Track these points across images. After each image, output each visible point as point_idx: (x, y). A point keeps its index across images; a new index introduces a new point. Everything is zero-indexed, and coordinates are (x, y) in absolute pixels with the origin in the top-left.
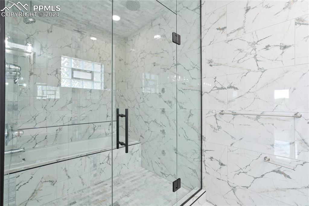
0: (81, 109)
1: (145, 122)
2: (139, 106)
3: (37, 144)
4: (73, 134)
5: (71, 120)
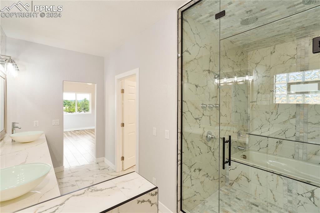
0: (309, 126)
3: (260, 148)
4: (295, 151)
5: (294, 136)
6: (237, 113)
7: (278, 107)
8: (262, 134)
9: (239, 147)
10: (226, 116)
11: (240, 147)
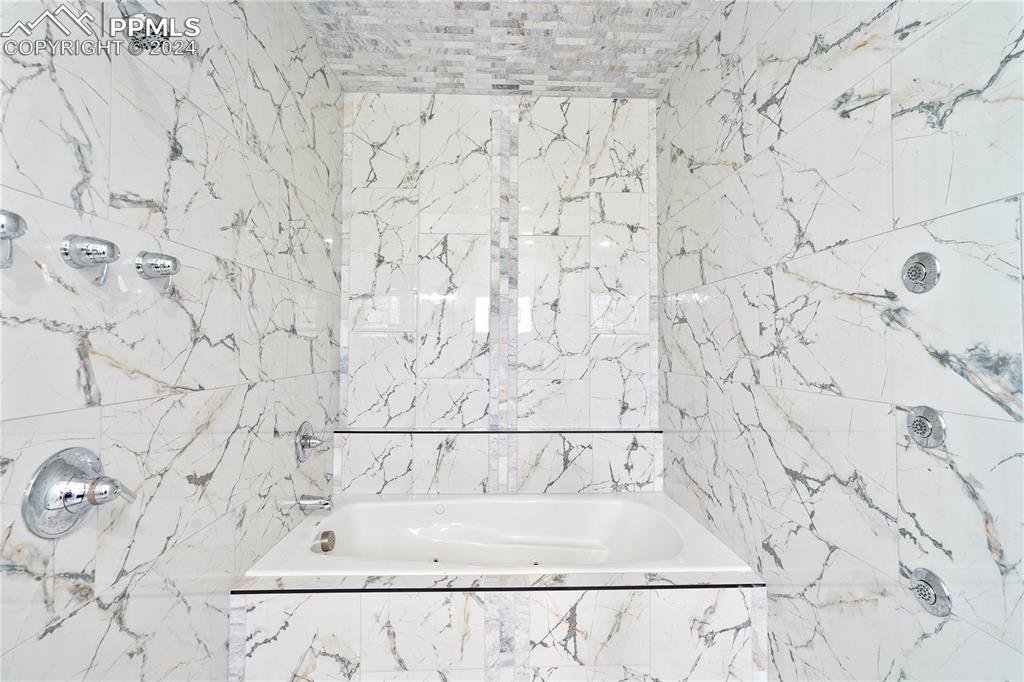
0: (521, 375)
1: (789, 472)
2: (756, 374)
3: (386, 483)
4: (490, 466)
5: (486, 414)
6: (294, 337)
7: (442, 316)
8: (392, 427)
9: (303, 497)
10: (234, 348)
11: (309, 498)
